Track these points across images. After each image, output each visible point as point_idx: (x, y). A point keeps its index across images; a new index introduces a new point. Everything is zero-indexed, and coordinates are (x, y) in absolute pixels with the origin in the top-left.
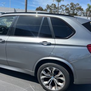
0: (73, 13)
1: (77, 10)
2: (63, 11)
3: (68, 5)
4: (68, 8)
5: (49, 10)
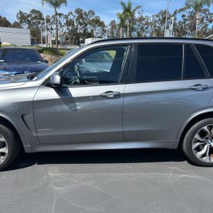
0: (85, 31)
1: (91, 24)
2: (62, 26)
3: (71, 13)
4: (71, 20)
5: (25, 26)
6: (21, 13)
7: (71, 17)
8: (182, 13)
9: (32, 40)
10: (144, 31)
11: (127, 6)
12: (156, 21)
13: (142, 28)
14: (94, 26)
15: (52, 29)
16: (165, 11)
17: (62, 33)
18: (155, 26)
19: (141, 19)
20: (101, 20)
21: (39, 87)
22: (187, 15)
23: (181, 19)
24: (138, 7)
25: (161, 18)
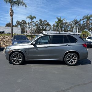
0: (43, 28)
1: (45, 26)
2: (33, 26)
3: (38, 21)
4: (37, 24)
5: (19, 26)
6: (18, 21)
7: (37, 23)
8: (83, 21)
9: (22, 32)
10: (67, 28)
11: (59, 19)
12: (72, 24)
15: (30, 27)
16: (76, 20)
17: (34, 29)
18: (72, 26)
20: (49, 24)
21: (30, 45)
22: (85, 21)
23: (83, 23)
24: (64, 19)
25: (74, 22)
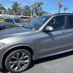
10: (21, 12)
12: (24, 9)
13: (20, 11)
14: (1, 10)
18: (24, 11)
19: (19, 8)
20: (4, 8)
22: (34, 7)
25: (26, 8)
